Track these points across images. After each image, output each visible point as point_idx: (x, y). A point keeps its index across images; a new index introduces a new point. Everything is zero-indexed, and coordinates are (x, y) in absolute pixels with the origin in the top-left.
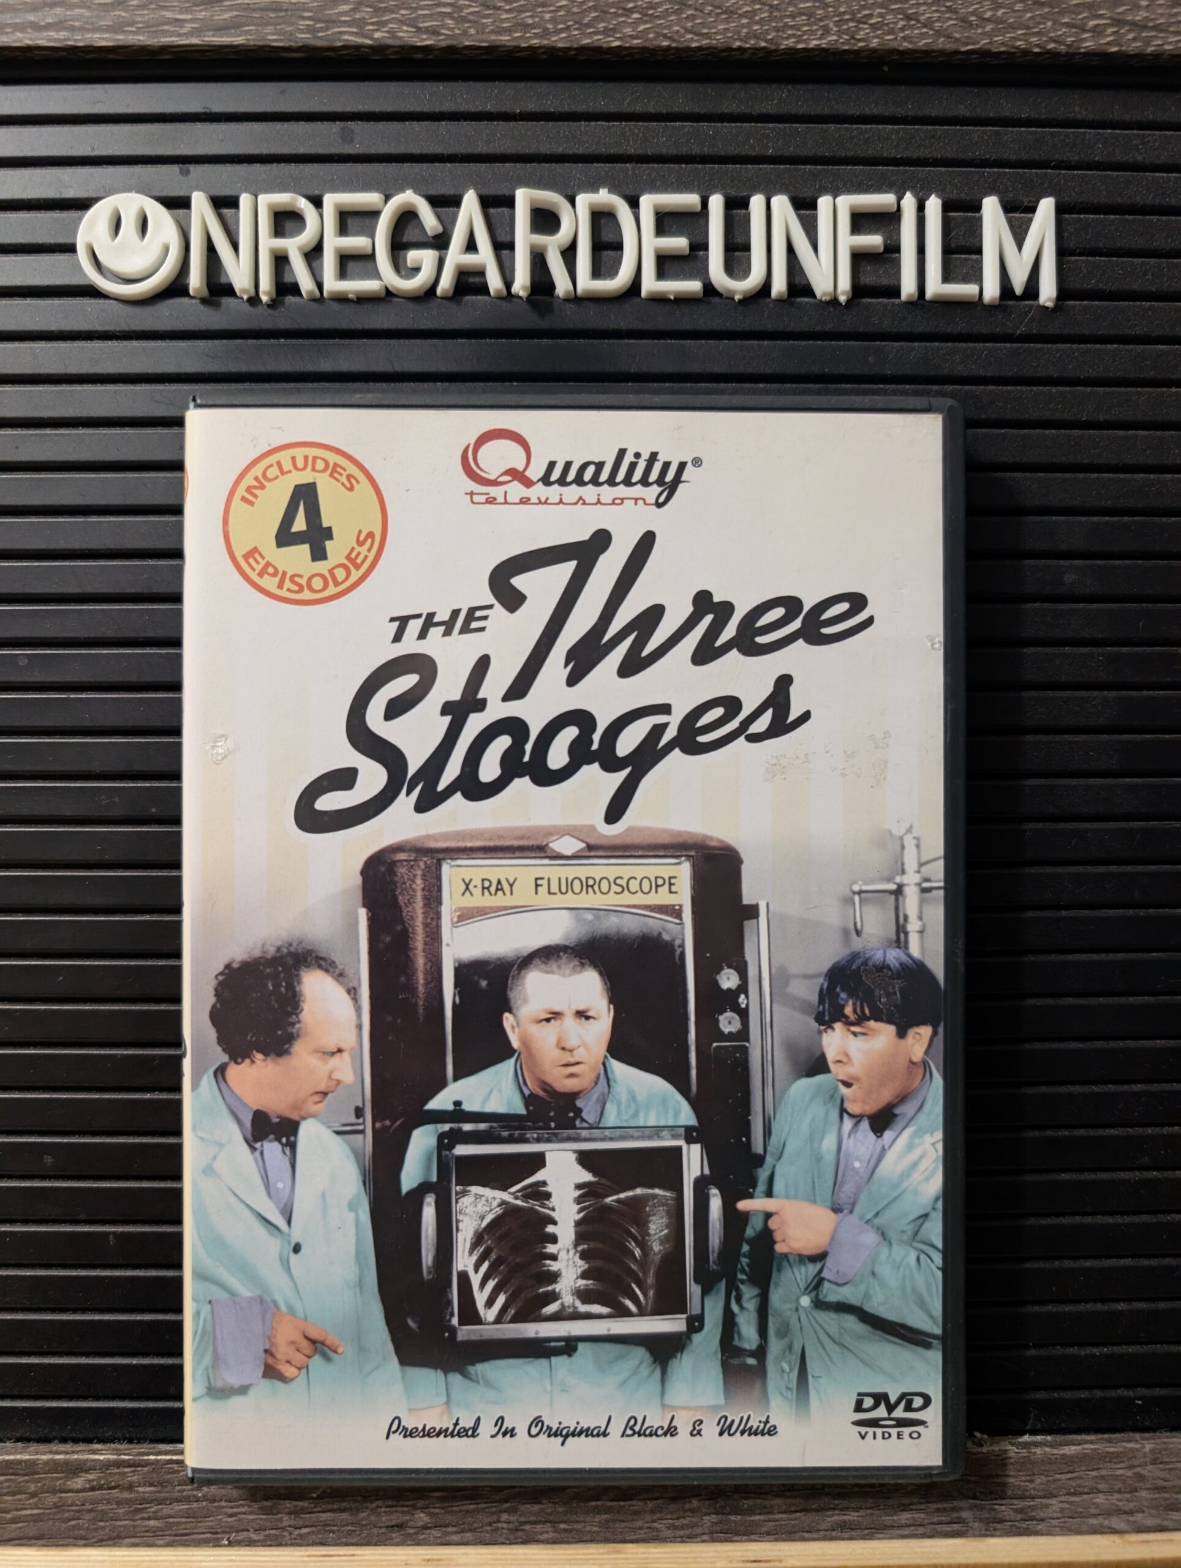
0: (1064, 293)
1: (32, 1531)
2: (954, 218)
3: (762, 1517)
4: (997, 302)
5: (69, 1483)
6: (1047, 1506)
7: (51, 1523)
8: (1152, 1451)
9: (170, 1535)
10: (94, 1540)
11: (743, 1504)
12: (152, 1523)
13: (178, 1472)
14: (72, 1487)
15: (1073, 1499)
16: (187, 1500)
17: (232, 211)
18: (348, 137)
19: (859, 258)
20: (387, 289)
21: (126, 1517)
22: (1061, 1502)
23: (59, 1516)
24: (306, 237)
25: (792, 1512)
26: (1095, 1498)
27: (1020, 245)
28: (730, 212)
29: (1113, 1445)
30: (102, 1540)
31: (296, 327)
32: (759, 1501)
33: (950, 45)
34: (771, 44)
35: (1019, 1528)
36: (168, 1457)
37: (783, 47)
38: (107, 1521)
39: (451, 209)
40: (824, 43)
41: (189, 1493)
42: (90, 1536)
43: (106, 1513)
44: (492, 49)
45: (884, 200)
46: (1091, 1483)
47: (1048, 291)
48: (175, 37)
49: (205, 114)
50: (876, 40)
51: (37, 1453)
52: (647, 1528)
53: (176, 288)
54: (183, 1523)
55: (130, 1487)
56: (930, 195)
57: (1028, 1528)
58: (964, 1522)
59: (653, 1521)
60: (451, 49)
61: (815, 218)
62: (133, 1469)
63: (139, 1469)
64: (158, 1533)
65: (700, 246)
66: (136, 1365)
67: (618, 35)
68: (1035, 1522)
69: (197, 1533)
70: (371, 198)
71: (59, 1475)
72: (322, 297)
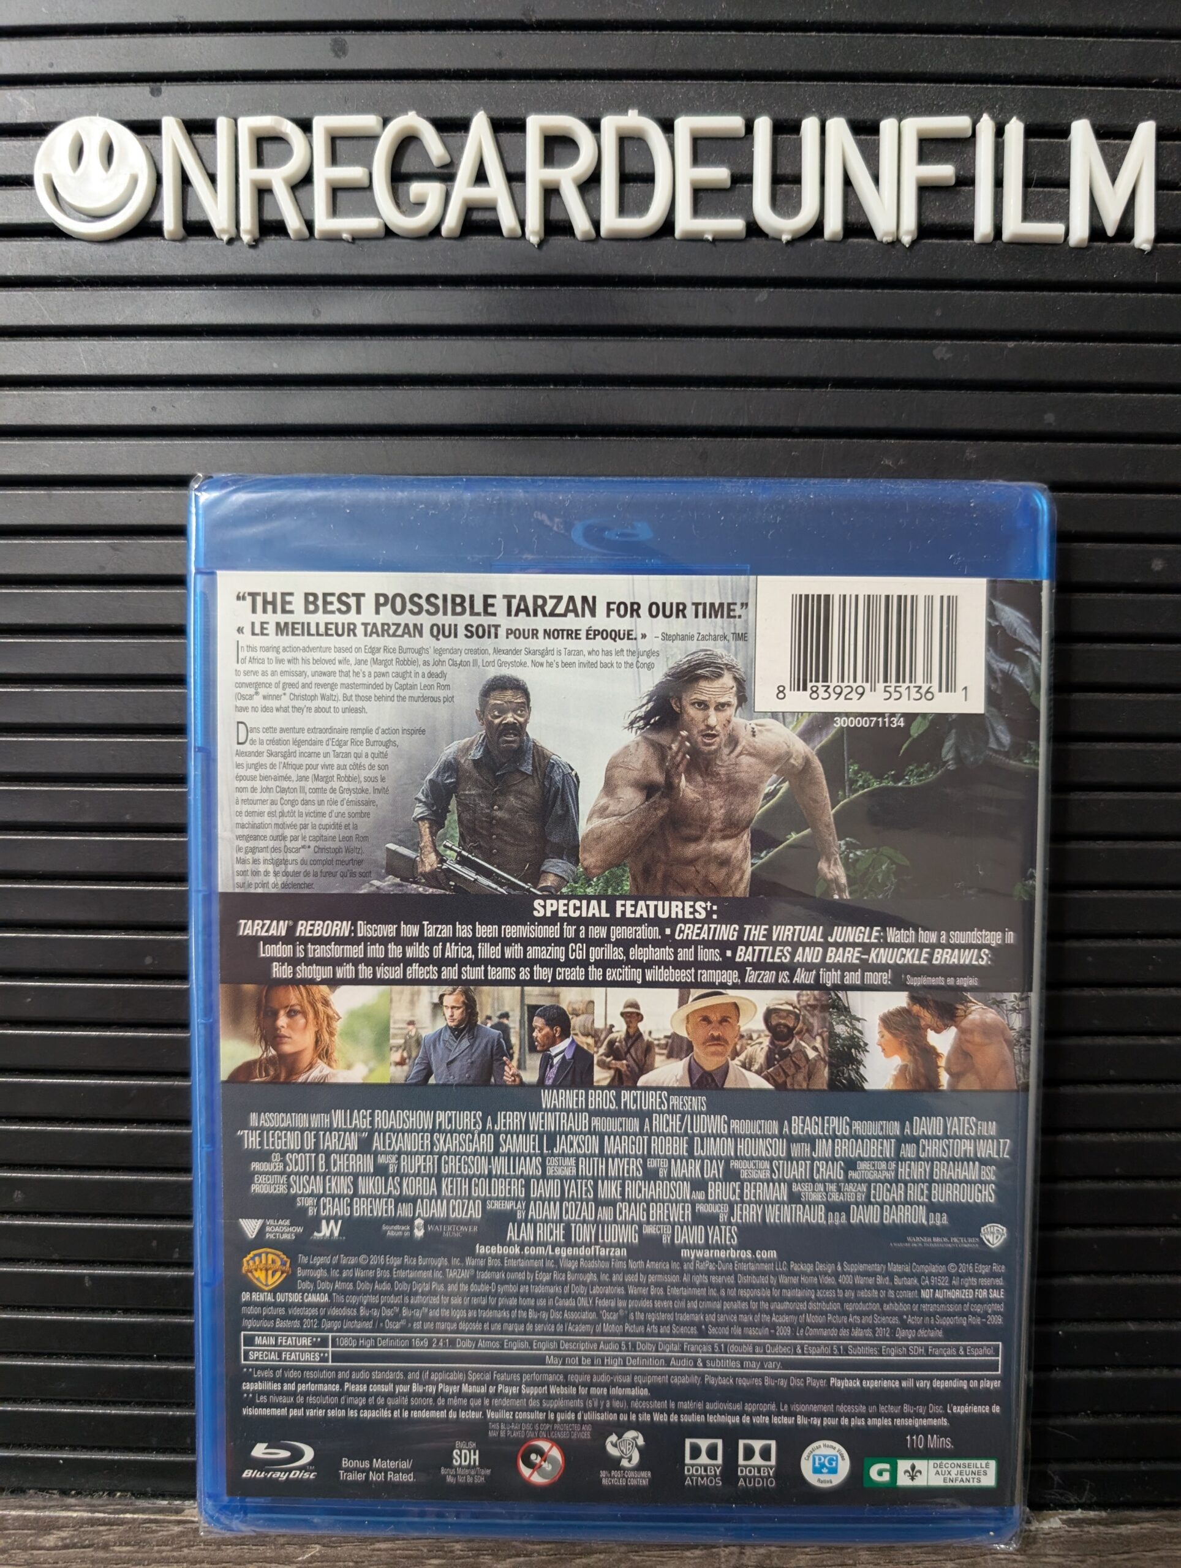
0: (1161, 235)
2: (1038, 143)
4: (1085, 244)
5: (40, 1540)
13: (157, 1531)
14: (43, 1544)
16: (166, 1561)
17: (210, 137)
18: (340, 50)
19: (925, 190)
20: (386, 227)
24: (294, 166)
27: (1114, 180)
28: (780, 137)
31: (282, 272)
36: (145, 1515)
39: (458, 134)
45: (958, 123)
47: (1144, 233)
49: (177, 23)
51: (6, 1508)
53: (146, 228)
55: (106, 1546)
56: (1011, 118)
61: (876, 146)
62: (108, 1527)
63: (115, 1527)
65: (743, 179)
70: (368, 121)
71: (29, 1532)
72: (312, 236)
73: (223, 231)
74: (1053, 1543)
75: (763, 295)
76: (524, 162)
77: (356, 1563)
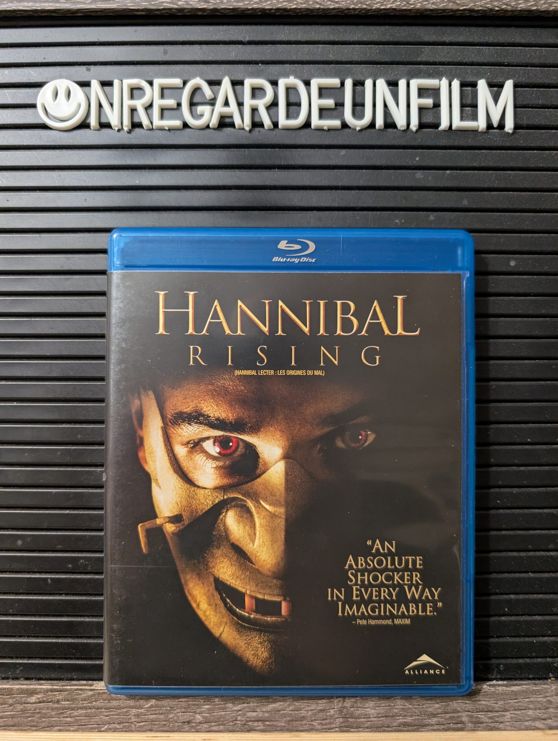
1: (10, 722)
3: (365, 720)
4: (485, 130)
5: (28, 699)
6: (504, 716)
7: (19, 719)
8: (556, 689)
9: (77, 725)
10: (40, 727)
11: (355, 713)
12: (68, 719)
13: (81, 694)
15: (517, 712)
16: (85, 708)
17: (111, 88)
18: (166, 52)
21: (56, 716)
22: (511, 714)
23: (23, 715)
24: (145, 99)
25: (379, 717)
26: (527, 712)
27: (496, 104)
28: (356, 87)
29: (537, 686)
30: (44, 727)
31: (141, 143)
32: (363, 712)
33: (455, 6)
34: (368, 6)
35: (490, 726)
36: (76, 687)
37: (374, 8)
38: (46, 718)
39: (217, 86)
40: (394, 6)
41: (86, 705)
42: (38, 725)
43: (46, 714)
44: (234, 10)
46: (525, 705)
47: (509, 126)
48: (84, 4)
49: (98, 42)
50: (419, 4)
51: (13, 684)
52: (308, 724)
53: (84, 125)
54: (83, 719)
55: (58, 702)
57: (495, 727)
58: (463, 723)
59: (312, 721)
60: (215, 10)
62: (59, 693)
63: (62, 693)
64: (71, 725)
65: (340, 104)
66: (61, 643)
67: (295, 3)
68: (498, 724)
69: (90, 725)
70: (177, 81)
71: (23, 695)
72: (153, 128)
73: (116, 126)
74: (483, 695)
75: (343, 152)
76: (243, 98)
77: (171, 708)
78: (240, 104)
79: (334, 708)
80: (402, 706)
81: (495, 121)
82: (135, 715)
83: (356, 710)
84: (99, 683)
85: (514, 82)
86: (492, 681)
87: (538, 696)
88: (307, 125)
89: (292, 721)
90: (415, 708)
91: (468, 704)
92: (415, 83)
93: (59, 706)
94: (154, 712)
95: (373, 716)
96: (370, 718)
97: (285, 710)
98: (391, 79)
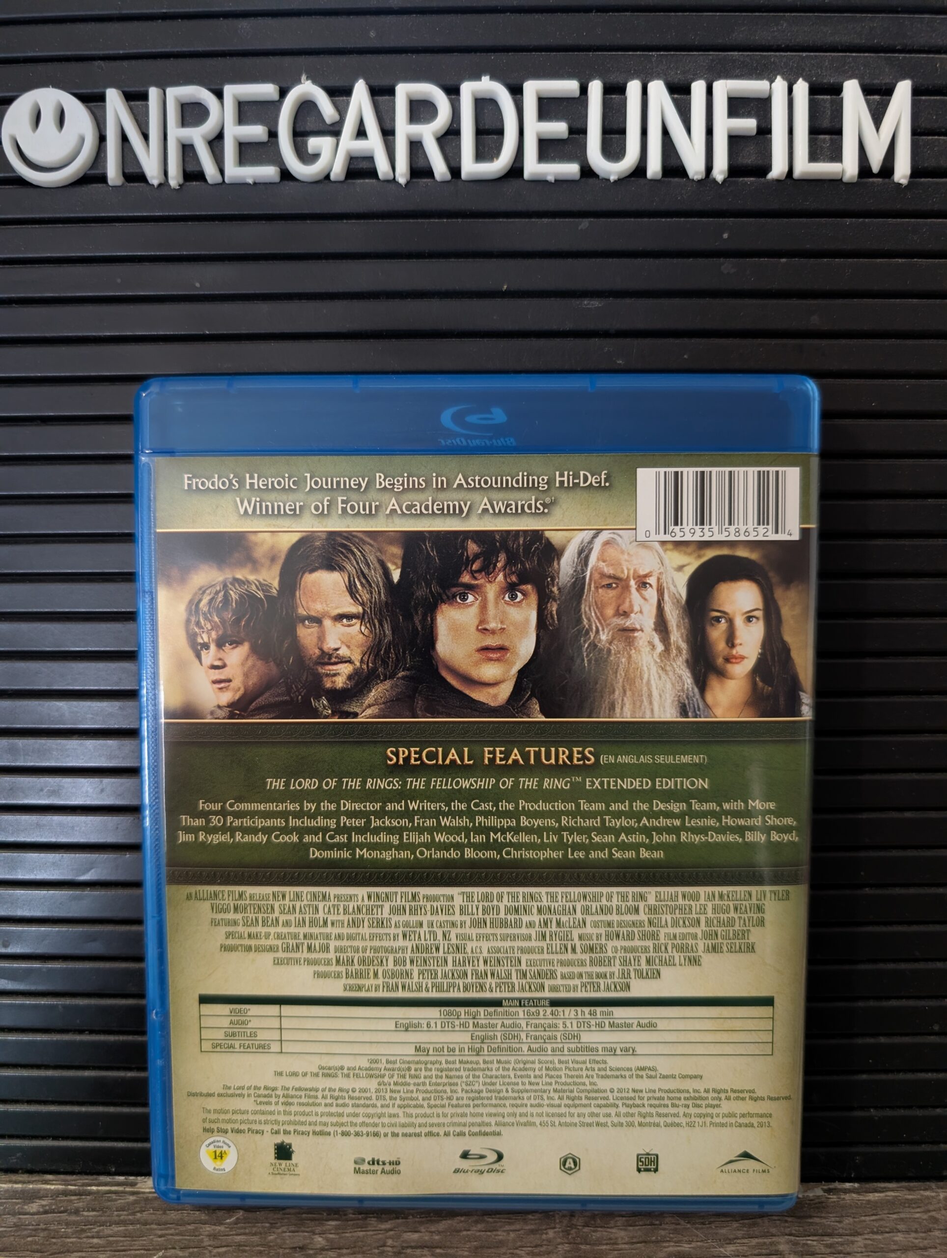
3: (608, 1247)
4: (856, 180)
5: (26, 1207)
6: (853, 1242)
7: (12, 1239)
9: (111, 1251)
10: (48, 1253)
11: (592, 1236)
12: (95, 1241)
13: (116, 1200)
14: (28, 1211)
15: (875, 1237)
16: (124, 1223)
17: (143, 104)
21: (74, 1236)
22: (866, 1239)
23: (19, 1233)
24: (209, 127)
25: (633, 1243)
26: (894, 1236)
29: (912, 1192)
30: (55, 1253)
31: (202, 211)
32: (604, 1233)
36: (107, 1188)
38: (58, 1238)
41: (126, 1217)
42: (45, 1250)
43: (58, 1232)
45: (758, 86)
46: (892, 1224)
47: (902, 170)
53: (95, 175)
54: (121, 1241)
55: (77, 1212)
56: (798, 79)
58: (781, 1254)
59: (517, 1249)
62: (78, 1197)
63: (83, 1197)
64: (100, 1249)
69: (131, 1250)
70: (268, 90)
71: (17, 1201)
72: (224, 181)
73: (153, 178)
74: (817, 1208)
75: (585, 223)
76: (393, 120)
77: (271, 1224)
78: (388, 133)
79: (555, 1228)
80: (673, 1227)
81: (876, 162)
82: (209, 1236)
83: (594, 1231)
84: (145, 1180)
85: (912, 86)
86: (834, 1182)
87: (913, 1211)
88: (516, 170)
89: (482, 1247)
90: (697, 1229)
91: (792, 1222)
92: (723, 88)
93: (79, 1218)
94: (242, 1231)
95: (624, 1241)
96: (616, 1244)
97: (469, 1230)
98: (676, 80)
